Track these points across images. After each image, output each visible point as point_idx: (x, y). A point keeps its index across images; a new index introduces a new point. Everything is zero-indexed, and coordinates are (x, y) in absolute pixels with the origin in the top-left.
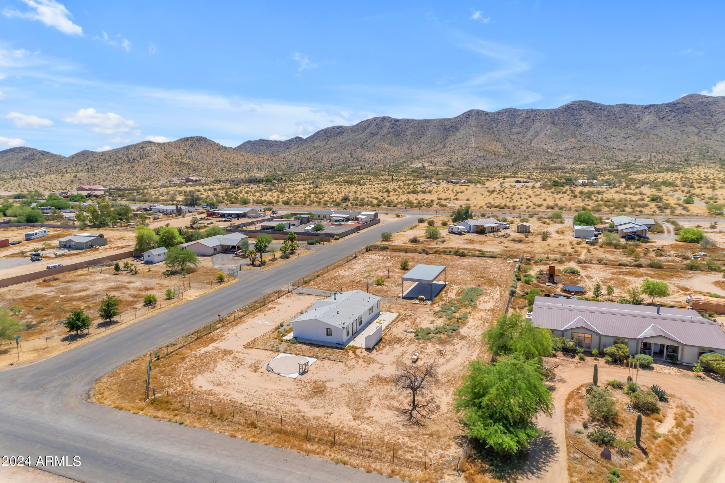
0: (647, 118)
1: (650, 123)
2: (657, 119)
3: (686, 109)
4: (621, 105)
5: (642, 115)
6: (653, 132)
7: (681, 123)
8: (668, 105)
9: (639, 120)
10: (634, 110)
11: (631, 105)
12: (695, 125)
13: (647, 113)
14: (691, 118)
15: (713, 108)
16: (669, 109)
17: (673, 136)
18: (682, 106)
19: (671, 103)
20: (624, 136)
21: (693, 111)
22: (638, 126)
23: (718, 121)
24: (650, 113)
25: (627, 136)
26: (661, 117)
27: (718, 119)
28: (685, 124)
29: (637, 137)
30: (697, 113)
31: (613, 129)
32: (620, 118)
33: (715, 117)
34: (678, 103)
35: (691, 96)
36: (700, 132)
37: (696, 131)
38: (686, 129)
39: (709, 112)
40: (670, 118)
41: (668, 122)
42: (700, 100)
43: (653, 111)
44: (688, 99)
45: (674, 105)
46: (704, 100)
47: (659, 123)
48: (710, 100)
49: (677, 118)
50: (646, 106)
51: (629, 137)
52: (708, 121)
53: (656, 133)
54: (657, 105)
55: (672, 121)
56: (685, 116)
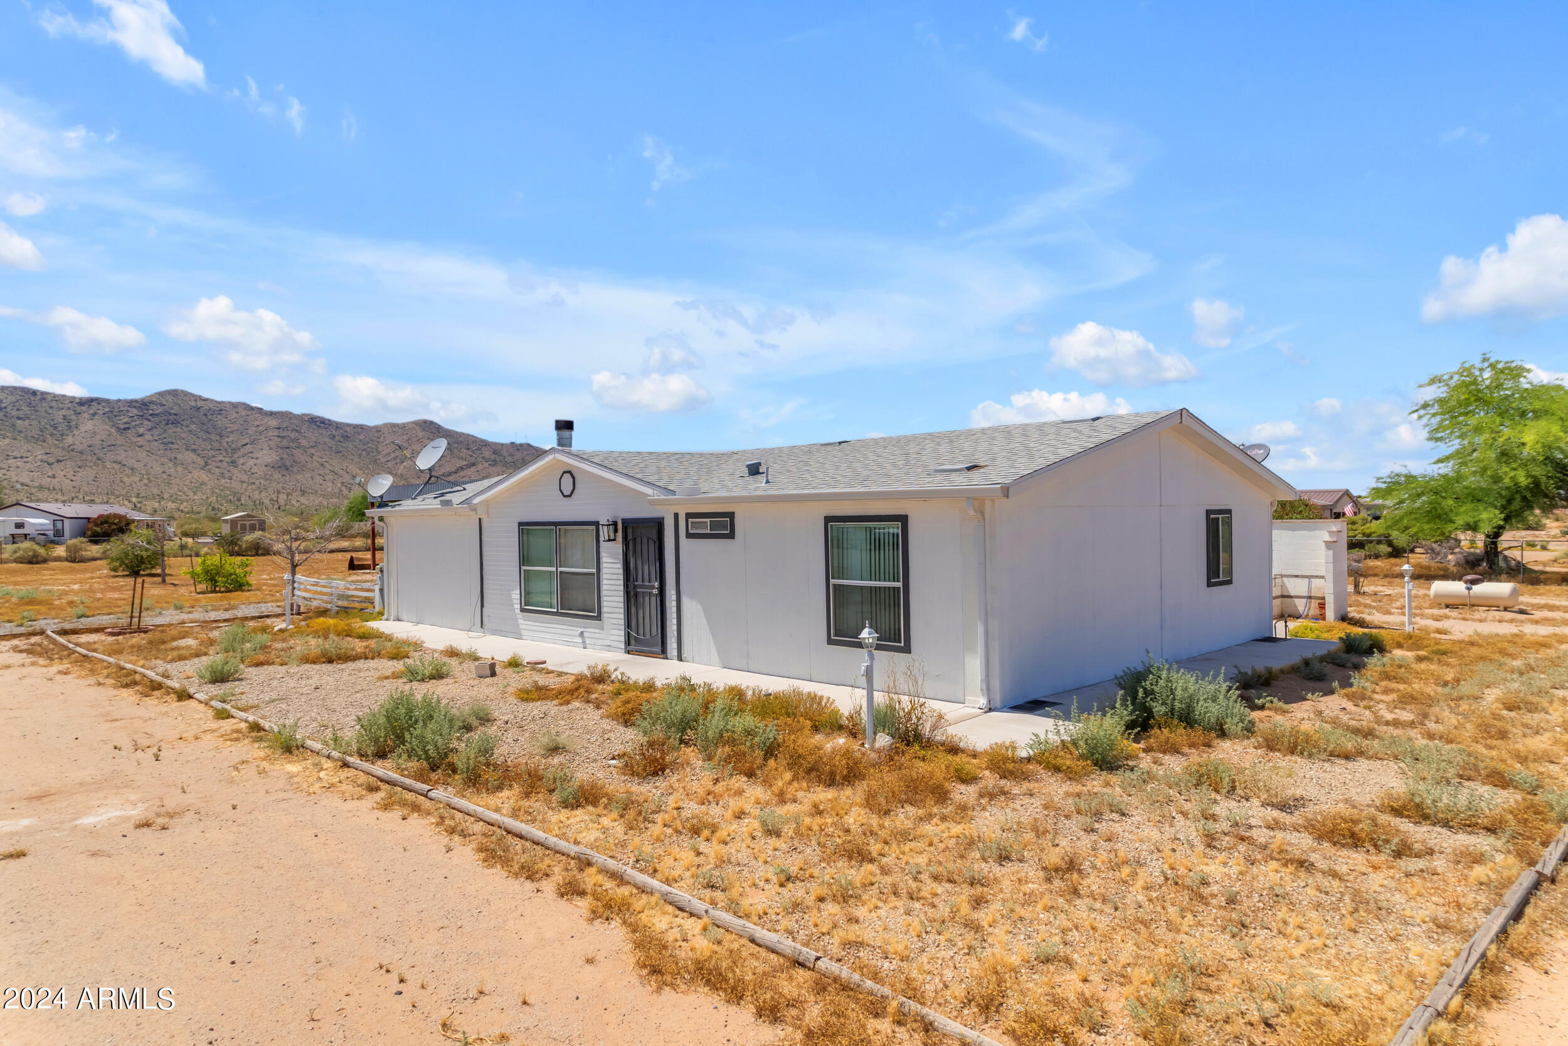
0: (88, 425)
1: (98, 437)
2: (113, 430)
3: (172, 418)
4: (15, 388)
5: (74, 417)
6: (111, 456)
7: (167, 444)
8: (131, 403)
9: (69, 427)
10: (54, 404)
11: (43, 393)
12: (194, 450)
13: (86, 415)
14: (183, 435)
15: (221, 422)
16: (135, 411)
17: (157, 469)
18: (160, 410)
19: (136, 401)
20: (45, 458)
21: (184, 423)
22: (69, 440)
23: (233, 446)
24: (93, 415)
25: (51, 460)
26: (122, 426)
27: (232, 442)
28: (176, 446)
29: (79, 463)
30: (193, 427)
31: (7, 441)
32: (19, 418)
33: (229, 440)
34: (152, 402)
35: (174, 393)
36: (206, 464)
37: (200, 461)
38: (179, 456)
39: (214, 427)
40: (141, 430)
41: (139, 439)
42: (193, 404)
43: (101, 412)
44: (170, 398)
45: (143, 405)
46: (199, 404)
47: (120, 440)
48: (211, 406)
49: (156, 432)
50: (81, 399)
51: (59, 461)
52: (216, 445)
53: (119, 458)
54: (107, 401)
55: (148, 437)
56: (171, 430)
